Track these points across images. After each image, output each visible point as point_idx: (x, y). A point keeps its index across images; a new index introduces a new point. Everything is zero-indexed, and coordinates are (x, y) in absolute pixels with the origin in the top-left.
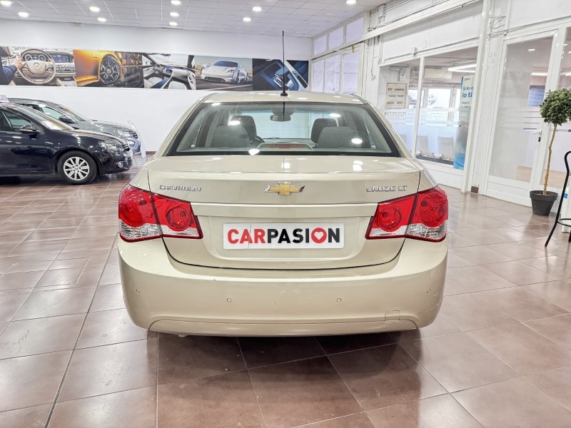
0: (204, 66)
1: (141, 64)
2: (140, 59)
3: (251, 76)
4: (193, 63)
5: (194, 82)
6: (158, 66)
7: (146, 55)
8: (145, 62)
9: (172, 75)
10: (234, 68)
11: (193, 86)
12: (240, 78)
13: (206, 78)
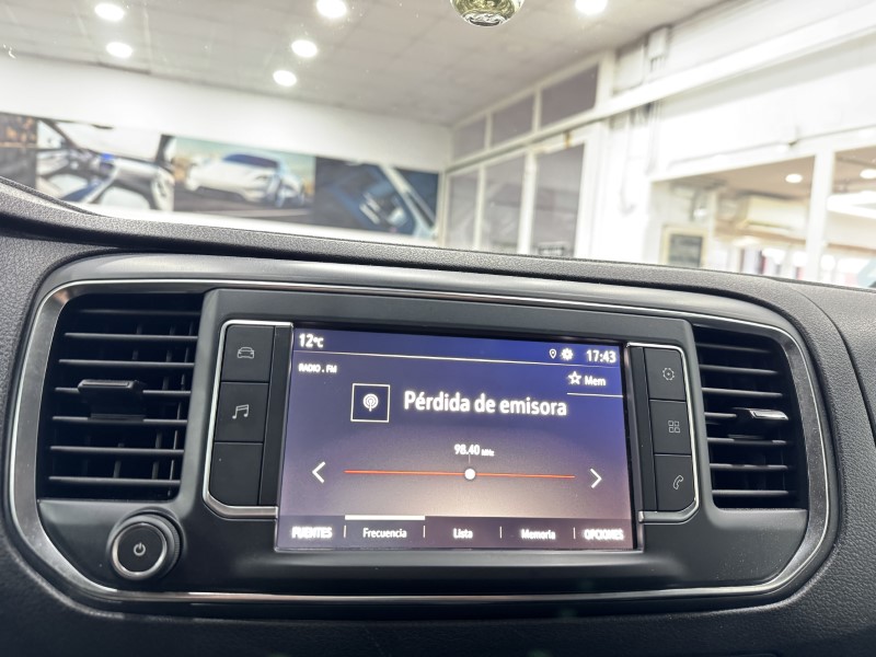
0: (197, 159)
1: (35, 142)
2: (34, 129)
3: (311, 192)
4: (171, 152)
5: (169, 192)
6: (80, 151)
7: (51, 123)
8: (46, 137)
9: (115, 174)
10: (269, 172)
11: (165, 202)
12: (285, 194)
13: (200, 188)
